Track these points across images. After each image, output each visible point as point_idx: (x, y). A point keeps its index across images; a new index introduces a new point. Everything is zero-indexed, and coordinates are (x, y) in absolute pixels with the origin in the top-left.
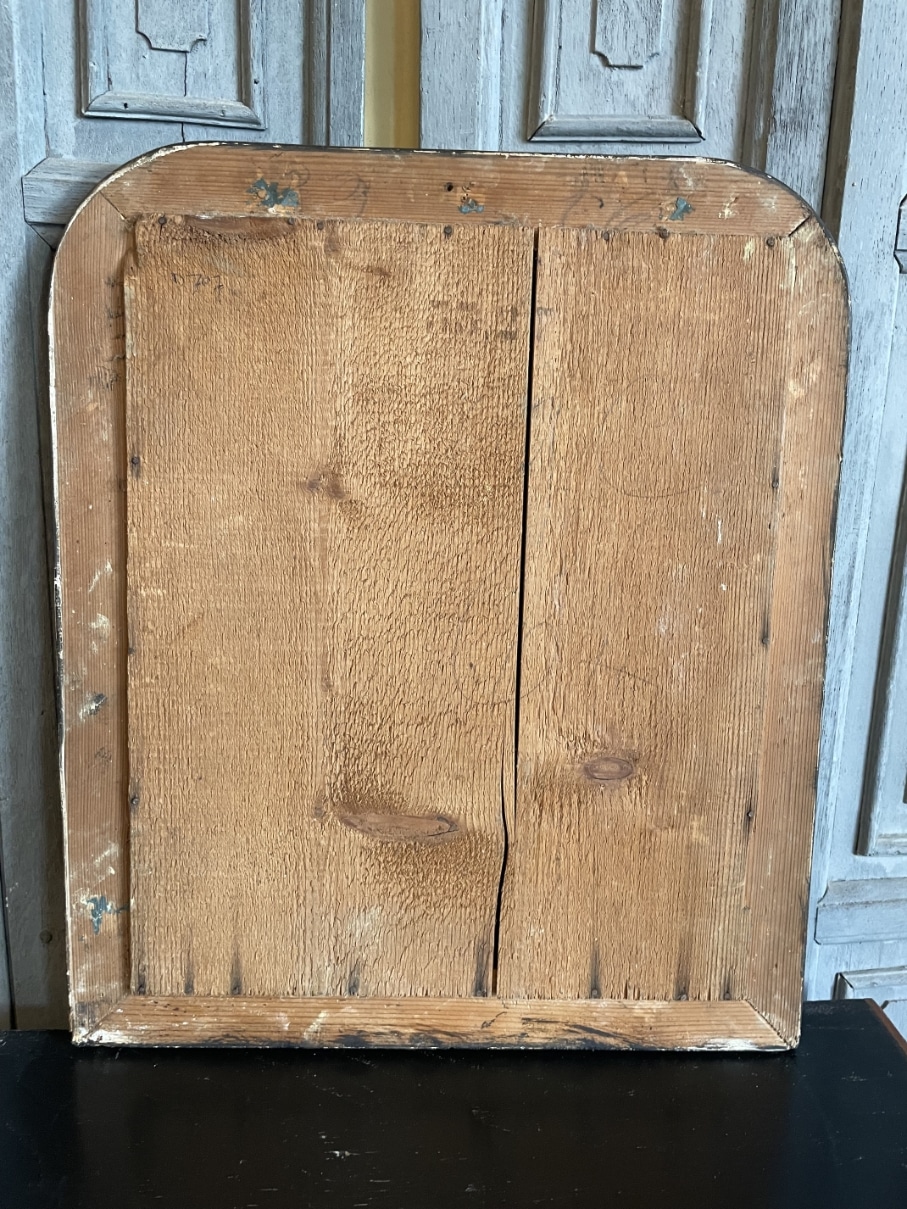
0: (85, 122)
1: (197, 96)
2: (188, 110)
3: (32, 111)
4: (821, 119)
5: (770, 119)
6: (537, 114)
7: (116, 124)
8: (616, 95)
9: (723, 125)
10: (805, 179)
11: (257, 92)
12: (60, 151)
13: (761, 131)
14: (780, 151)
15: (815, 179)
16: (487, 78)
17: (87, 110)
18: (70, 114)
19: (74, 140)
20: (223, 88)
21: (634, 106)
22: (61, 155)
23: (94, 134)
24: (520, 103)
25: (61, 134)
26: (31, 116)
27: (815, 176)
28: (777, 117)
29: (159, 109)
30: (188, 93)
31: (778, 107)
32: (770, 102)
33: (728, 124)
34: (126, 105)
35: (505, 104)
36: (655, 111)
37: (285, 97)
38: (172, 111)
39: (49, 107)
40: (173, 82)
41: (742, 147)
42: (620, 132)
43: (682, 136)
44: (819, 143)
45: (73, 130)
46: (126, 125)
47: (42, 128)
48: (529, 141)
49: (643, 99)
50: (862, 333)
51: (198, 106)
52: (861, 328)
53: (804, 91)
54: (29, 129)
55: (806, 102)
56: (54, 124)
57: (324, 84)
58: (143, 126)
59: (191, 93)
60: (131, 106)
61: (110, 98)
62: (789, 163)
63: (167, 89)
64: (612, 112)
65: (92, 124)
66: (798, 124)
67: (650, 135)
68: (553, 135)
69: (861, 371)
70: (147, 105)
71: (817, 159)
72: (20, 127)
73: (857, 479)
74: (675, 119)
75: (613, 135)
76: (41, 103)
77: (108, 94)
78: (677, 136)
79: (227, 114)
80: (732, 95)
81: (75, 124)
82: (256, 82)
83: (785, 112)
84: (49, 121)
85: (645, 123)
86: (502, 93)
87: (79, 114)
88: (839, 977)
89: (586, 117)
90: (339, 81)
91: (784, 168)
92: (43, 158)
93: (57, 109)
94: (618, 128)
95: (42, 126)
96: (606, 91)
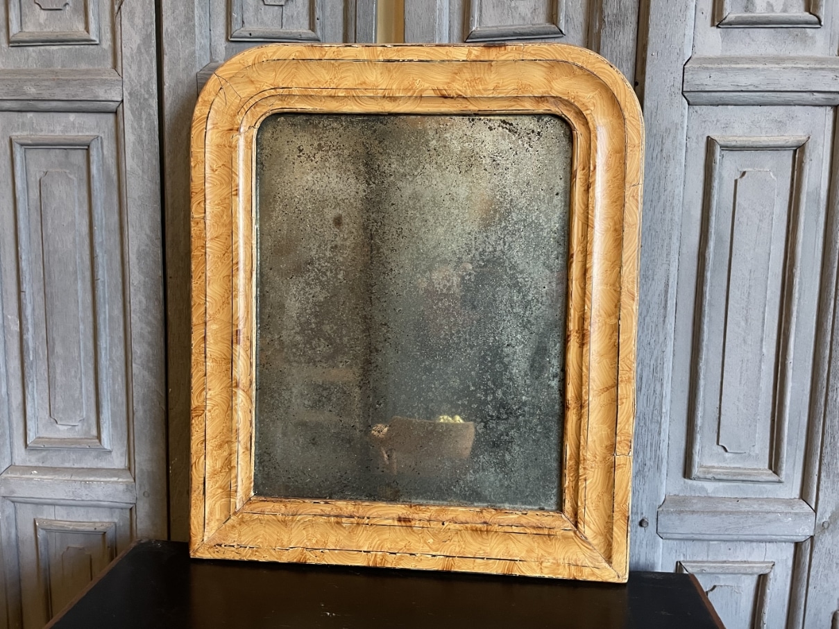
0: (230, 44)
1: (287, 28)
3: (203, 39)
4: (633, 19)
5: (602, 21)
6: (469, 28)
7: (245, 44)
8: (514, 14)
9: (576, 27)
10: (624, 53)
11: (319, 24)
12: (217, 59)
13: (597, 28)
14: (608, 39)
16: (441, 10)
17: (231, 37)
18: (223, 40)
19: (224, 53)
20: (301, 23)
21: (524, 19)
22: (218, 61)
23: (234, 50)
24: (460, 22)
25: (218, 50)
26: (203, 42)
27: (630, 51)
28: (606, 19)
29: (268, 35)
30: (283, 27)
31: (606, 14)
32: (602, 11)
33: (579, 26)
34: (250, 34)
35: (452, 23)
36: (536, 21)
37: (334, 26)
38: (274, 36)
39: (212, 37)
40: (275, 21)
41: (588, 38)
42: (515, 34)
43: (552, 34)
44: (632, 32)
45: (224, 48)
46: (250, 44)
48: (465, 42)
49: (529, 15)
51: (287, 33)
53: (621, 4)
54: (202, 48)
55: (623, 9)
56: (215, 46)
57: (354, 18)
59: (285, 27)
60: (253, 35)
61: (243, 31)
62: (615, 44)
63: (272, 25)
64: (512, 24)
65: (233, 44)
66: (619, 23)
67: (533, 35)
68: (478, 38)
69: (665, 164)
70: (261, 33)
71: (631, 41)
72: (197, 47)
73: (666, 230)
74: (547, 25)
75: (512, 36)
76: (208, 34)
77: (242, 29)
78: (549, 34)
79: (301, 36)
80: (580, 9)
81: (225, 45)
82: (318, 19)
83: (611, 16)
84: (212, 44)
85: (530, 27)
86: (450, 17)
87: (227, 40)
88: (679, 564)
89: (496, 27)
90: (361, 14)
92: (208, 63)
93: (216, 38)
95: (208, 47)
96: (508, 12)
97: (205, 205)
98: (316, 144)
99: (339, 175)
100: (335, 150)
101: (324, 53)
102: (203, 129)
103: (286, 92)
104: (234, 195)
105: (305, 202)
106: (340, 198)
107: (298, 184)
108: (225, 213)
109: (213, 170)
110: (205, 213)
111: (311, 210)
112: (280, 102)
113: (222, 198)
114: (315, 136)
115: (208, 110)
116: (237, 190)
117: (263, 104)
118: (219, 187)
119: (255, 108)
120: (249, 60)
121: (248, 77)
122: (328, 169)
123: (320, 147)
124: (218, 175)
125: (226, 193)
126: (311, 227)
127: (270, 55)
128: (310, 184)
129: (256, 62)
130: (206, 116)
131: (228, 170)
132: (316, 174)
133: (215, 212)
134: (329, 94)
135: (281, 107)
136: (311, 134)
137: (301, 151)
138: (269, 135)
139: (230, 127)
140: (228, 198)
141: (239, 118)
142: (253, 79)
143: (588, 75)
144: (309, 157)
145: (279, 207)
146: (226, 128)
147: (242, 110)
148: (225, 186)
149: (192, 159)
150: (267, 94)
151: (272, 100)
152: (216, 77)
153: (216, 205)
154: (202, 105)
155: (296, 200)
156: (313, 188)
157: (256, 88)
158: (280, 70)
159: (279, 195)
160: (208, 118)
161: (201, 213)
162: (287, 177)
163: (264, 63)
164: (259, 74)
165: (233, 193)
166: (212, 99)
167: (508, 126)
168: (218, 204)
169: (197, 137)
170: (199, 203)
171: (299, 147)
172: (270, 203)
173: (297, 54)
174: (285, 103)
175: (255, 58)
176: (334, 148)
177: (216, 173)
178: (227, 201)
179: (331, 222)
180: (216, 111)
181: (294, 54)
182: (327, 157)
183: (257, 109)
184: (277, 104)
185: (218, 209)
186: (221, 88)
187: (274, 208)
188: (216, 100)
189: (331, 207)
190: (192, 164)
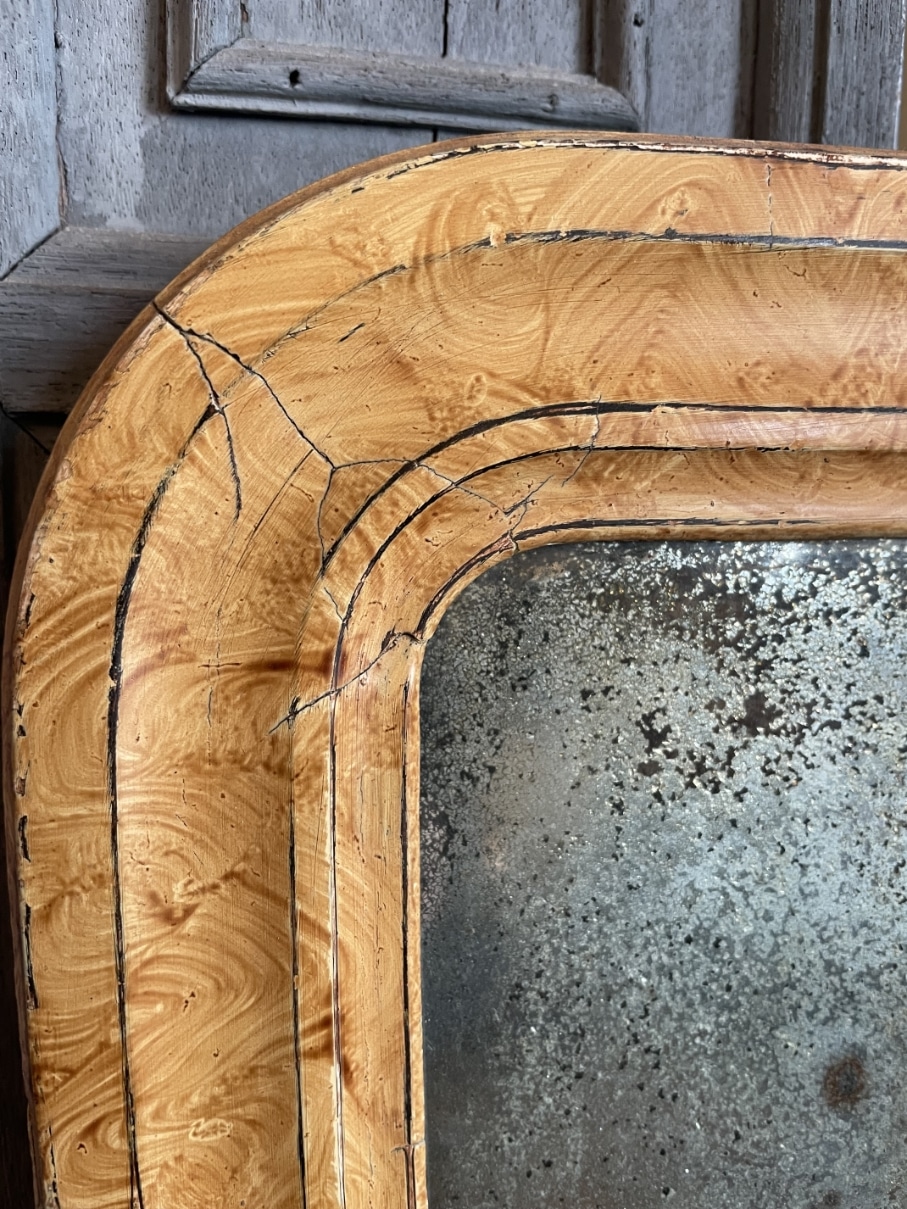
0: (172, 123)
1: (474, 57)
2: (462, 93)
3: (21, 89)
7: (258, 129)
11: (641, 47)
17: (183, 88)
19: (139, 178)
20: (540, 37)
23: (195, 159)
25: (102, 157)
26: (19, 106)
29: (384, 86)
30: (453, 51)
34: (294, 77)
37: (694, 63)
38: (420, 94)
39: (68, 83)
40: (412, 19)
45: (137, 148)
46: (283, 133)
47: (50, 140)
51: (487, 82)
56: (82, 130)
58: (330, 137)
59: (460, 50)
60: (310, 80)
61: (250, 55)
63: (398, 38)
65: (191, 129)
70: (354, 76)
76: (48, 67)
77: (242, 45)
79: (563, 104)
81: (142, 131)
82: (637, 23)
84: (71, 123)
87: (158, 102)
90: (849, 25)
92: (51, 227)
93: (94, 88)
95: (49, 133)
97: (131, 1137)
98: (736, 706)
99: (857, 853)
100: (834, 725)
102: (93, 677)
103: (615, 430)
104: (314, 1054)
105: (677, 1006)
106: (859, 966)
107: (643, 916)
108: (257, 1156)
109: (168, 917)
110: (135, 1180)
111: (710, 1045)
112: (570, 490)
113: (231, 1068)
114: (731, 655)
115: (127, 555)
116: (326, 1023)
117: (470, 501)
118: (209, 1004)
119: (422, 527)
120: (392, 234)
121: (378, 340)
122: (798, 827)
123: (757, 716)
124: (203, 938)
125: (257, 1044)
126: (710, 1127)
127: (525, 201)
128: (708, 905)
129: (442, 246)
130: (114, 590)
131: (268, 906)
132: (736, 855)
133: (193, 1156)
135: (573, 515)
136: (712, 647)
137: (655, 739)
138: (482, 660)
139: (275, 651)
140: (274, 1071)
141: (331, 594)
142: (408, 353)
144: (700, 769)
145: (538, 1044)
146: (244, 655)
147: (351, 545)
148: (245, 1002)
149: (27, 869)
150: (501, 444)
151: (526, 480)
152: (176, 336)
153: (195, 1113)
154: (83, 524)
155: (634, 998)
156: (723, 929)
157: (429, 405)
158: (579, 294)
159: (540, 985)
160: (123, 601)
161: (108, 1186)
162: (582, 883)
163: (488, 254)
164: (446, 319)
165: (306, 1043)
166: (153, 485)
168: (209, 1110)
169: (58, 722)
170: (92, 1129)
171: (648, 718)
172: (493, 1032)
173: (692, 205)
174: (600, 492)
175: (434, 217)
176: (835, 713)
177: (191, 925)
178: (265, 1087)
179: (812, 1090)
180: (177, 556)
181: (672, 204)
182: (797, 762)
183: (437, 532)
184: (552, 502)
185: (204, 1138)
186: (209, 412)
187: (515, 1051)
188: (179, 485)
189: (810, 1015)
190: (31, 897)
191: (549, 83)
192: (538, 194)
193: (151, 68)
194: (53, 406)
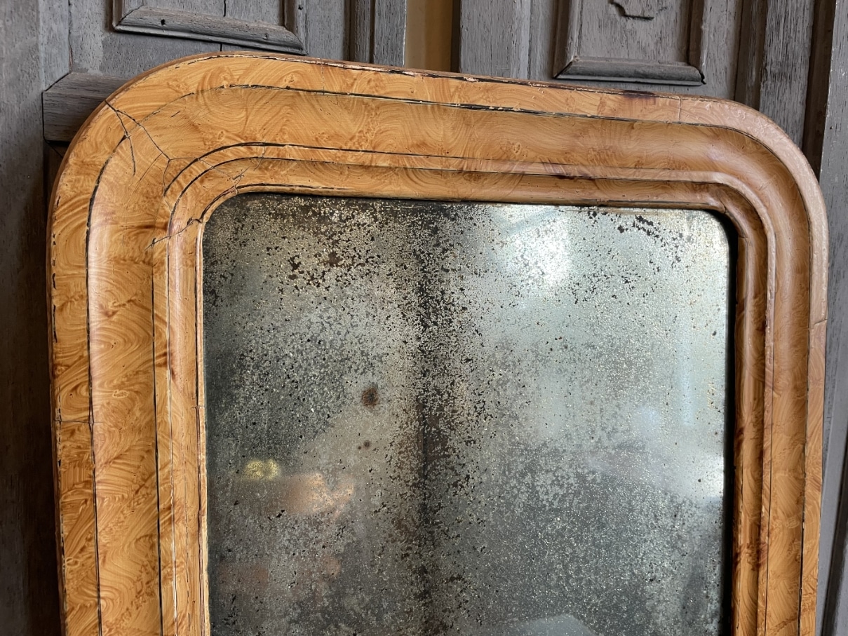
0: (114, 36)
1: (237, 17)
2: (230, 31)
3: (55, 21)
4: (802, 72)
5: (762, 70)
6: (564, 54)
7: (149, 40)
8: (630, 41)
9: (718, 73)
10: (789, 121)
11: (301, 18)
12: (85, 65)
13: (754, 80)
14: (770, 97)
15: (797, 121)
16: (520, 20)
17: (119, 23)
18: (98, 27)
19: (101, 55)
20: (264, 11)
21: (645, 51)
22: (86, 70)
23: (124, 50)
24: (547, 45)
25: (86, 47)
26: (54, 27)
27: (797, 119)
28: (768, 68)
29: (199, 27)
30: (228, 14)
31: (769, 60)
32: (762, 55)
33: (723, 72)
34: (163, 22)
35: (533, 44)
36: (662, 57)
37: (326, 24)
38: (213, 31)
39: (73, 19)
40: (212, 2)
41: (735, 92)
42: (637, 75)
43: (689, 80)
44: (801, 91)
45: (100, 44)
46: (159, 41)
47: (66, 40)
48: (555, 78)
49: (652, 47)
50: (836, 252)
51: (240, 27)
52: (835, 247)
53: (789, 48)
54: (52, 40)
55: (791, 56)
56: (79, 36)
58: (179, 44)
59: (231, 15)
60: (169, 23)
61: (146, 13)
62: (777, 107)
63: (206, 8)
64: (627, 57)
65: (122, 38)
66: (783, 76)
67: (661, 78)
68: (578, 74)
70: (187, 23)
71: (799, 105)
72: (42, 38)
74: (681, 65)
75: (630, 77)
76: (66, 13)
77: (142, 9)
78: (684, 80)
79: (270, 37)
80: (726, 47)
81: (103, 38)
82: (300, 8)
83: (774, 64)
84: (74, 33)
85: (659, 67)
86: (531, 34)
87: (109, 27)
89: (606, 59)
90: (383, 13)
91: (773, 111)
92: (66, 72)
93: (84, 21)
94: (635, 71)
95: (66, 37)
96: (622, 37)
97: (90, 392)
98: (325, 256)
99: (372, 312)
100: (363, 265)
101: (350, 81)
102: (81, 226)
103: (271, 152)
104: (160, 365)
105: (305, 365)
106: (374, 354)
107: (291, 331)
108: (138, 404)
109: (106, 314)
110: (91, 408)
111: (318, 381)
112: (257, 172)
113: (130, 371)
114: (323, 238)
115: (94, 184)
116: (165, 354)
117: (220, 174)
118: (121, 347)
119: (202, 182)
120: (189, 82)
121: (186, 117)
122: (349, 300)
123: (333, 261)
124: (119, 323)
125: (140, 362)
126: (317, 412)
127: (237, 74)
128: (316, 328)
129: (207, 87)
130: (89, 196)
131: (144, 312)
132: (326, 310)
133: (113, 403)
134: (360, 162)
135: (258, 181)
136: (315, 234)
137: (295, 266)
138: (229, 235)
139: (148, 222)
140: (145, 372)
141: (168, 203)
142: (197, 122)
143: (764, 153)
144: (312, 278)
145: (251, 377)
146: (136, 223)
147: (175, 186)
148: (134, 347)
149: (54, 292)
150: (230, 154)
151: (240, 168)
152: (113, 112)
153: (115, 387)
154: (78, 173)
155: (288, 361)
156: (321, 337)
157: (204, 140)
158: (258, 106)
159: (251, 355)
160: (92, 200)
161: (81, 410)
162: (267, 318)
163: (224, 91)
164: (210, 112)
165: (157, 361)
166: (104, 161)
167: (646, 226)
168: (120, 386)
169: (68, 240)
170: (75, 388)
171: (293, 259)
172: (233, 372)
173: (295, 79)
174: (268, 174)
175: (204, 78)
176: (362, 261)
177: (115, 318)
178: (142, 378)
179: (358, 399)
180: (112, 187)
181: (289, 78)
182: (349, 277)
183: (207, 184)
184: (250, 176)
185: (119, 397)
186: (124, 138)
187: (241, 379)
188: (113, 162)
189: (356, 371)
190: (56, 302)
191: (265, 29)
192: (241, 72)
193: (107, 14)
194: (64, 139)
